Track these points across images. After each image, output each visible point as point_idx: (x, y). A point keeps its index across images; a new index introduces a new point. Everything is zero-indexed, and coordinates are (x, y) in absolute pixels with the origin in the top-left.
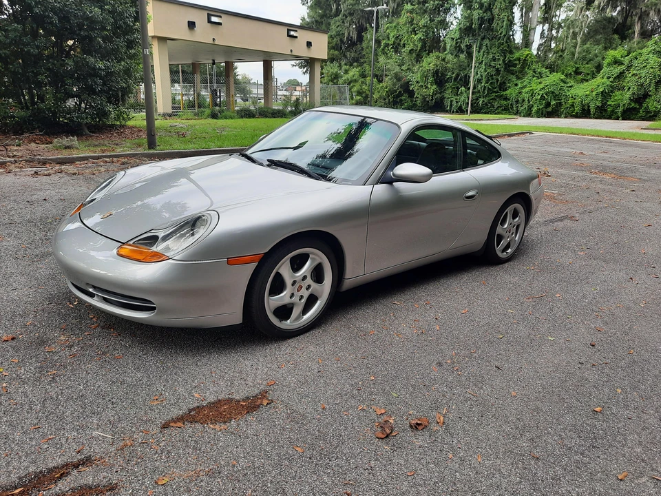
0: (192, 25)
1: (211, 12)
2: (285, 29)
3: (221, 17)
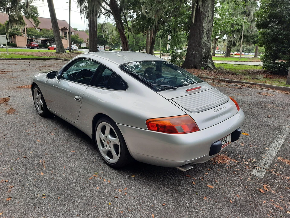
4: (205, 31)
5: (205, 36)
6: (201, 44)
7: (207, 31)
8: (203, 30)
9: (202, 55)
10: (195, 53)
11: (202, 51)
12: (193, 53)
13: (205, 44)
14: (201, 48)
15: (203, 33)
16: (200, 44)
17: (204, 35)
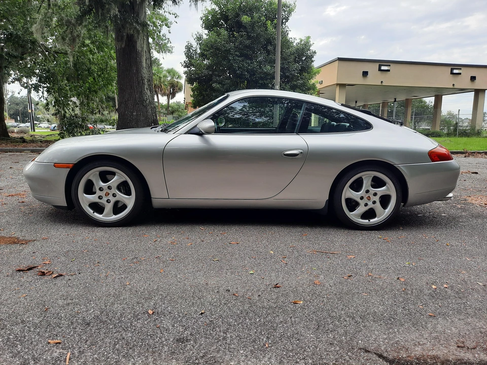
0: (365, 74)
1: (381, 63)
2: (449, 69)
3: (390, 66)
4: (146, 80)
5: (147, 89)
6: (144, 100)
7: (149, 81)
8: (143, 80)
9: (149, 118)
10: (137, 115)
11: (147, 112)
12: (133, 115)
13: (149, 101)
14: (145, 107)
15: (143, 84)
16: (142, 101)
17: (146, 87)
